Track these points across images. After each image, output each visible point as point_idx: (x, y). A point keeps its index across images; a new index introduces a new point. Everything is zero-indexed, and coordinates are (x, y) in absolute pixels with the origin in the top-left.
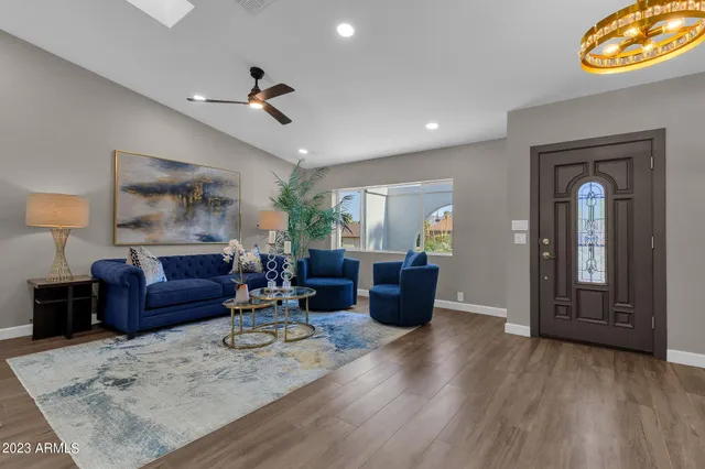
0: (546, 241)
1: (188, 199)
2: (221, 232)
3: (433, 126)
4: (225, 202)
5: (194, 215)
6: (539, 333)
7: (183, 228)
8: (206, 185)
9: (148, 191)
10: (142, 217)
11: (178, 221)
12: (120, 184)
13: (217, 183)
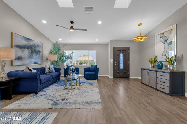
0: (116, 62)
1: (31, 50)
2: (39, 61)
3: (97, 40)
4: (39, 52)
5: (33, 56)
6: (115, 77)
7: (30, 60)
8: (35, 47)
9: (21, 47)
10: (20, 56)
11: (29, 57)
12: (14, 44)
13: (38, 46)
